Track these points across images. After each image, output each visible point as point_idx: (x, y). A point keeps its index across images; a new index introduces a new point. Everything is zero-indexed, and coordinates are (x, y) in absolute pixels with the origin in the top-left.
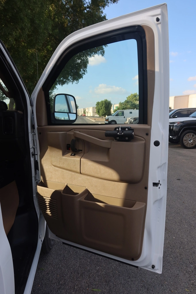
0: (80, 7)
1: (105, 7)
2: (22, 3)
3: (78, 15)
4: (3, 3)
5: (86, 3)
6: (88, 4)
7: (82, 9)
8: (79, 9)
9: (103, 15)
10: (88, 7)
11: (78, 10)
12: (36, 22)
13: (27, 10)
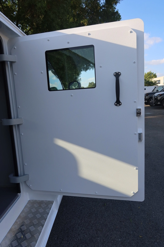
0: (97, 8)
1: (117, 4)
2: (54, 16)
3: (95, 14)
4: (42, 19)
5: (101, 3)
6: (103, 4)
7: (98, 9)
8: (96, 9)
9: (116, 11)
10: (103, 6)
11: (95, 11)
12: (64, 27)
13: (57, 20)
